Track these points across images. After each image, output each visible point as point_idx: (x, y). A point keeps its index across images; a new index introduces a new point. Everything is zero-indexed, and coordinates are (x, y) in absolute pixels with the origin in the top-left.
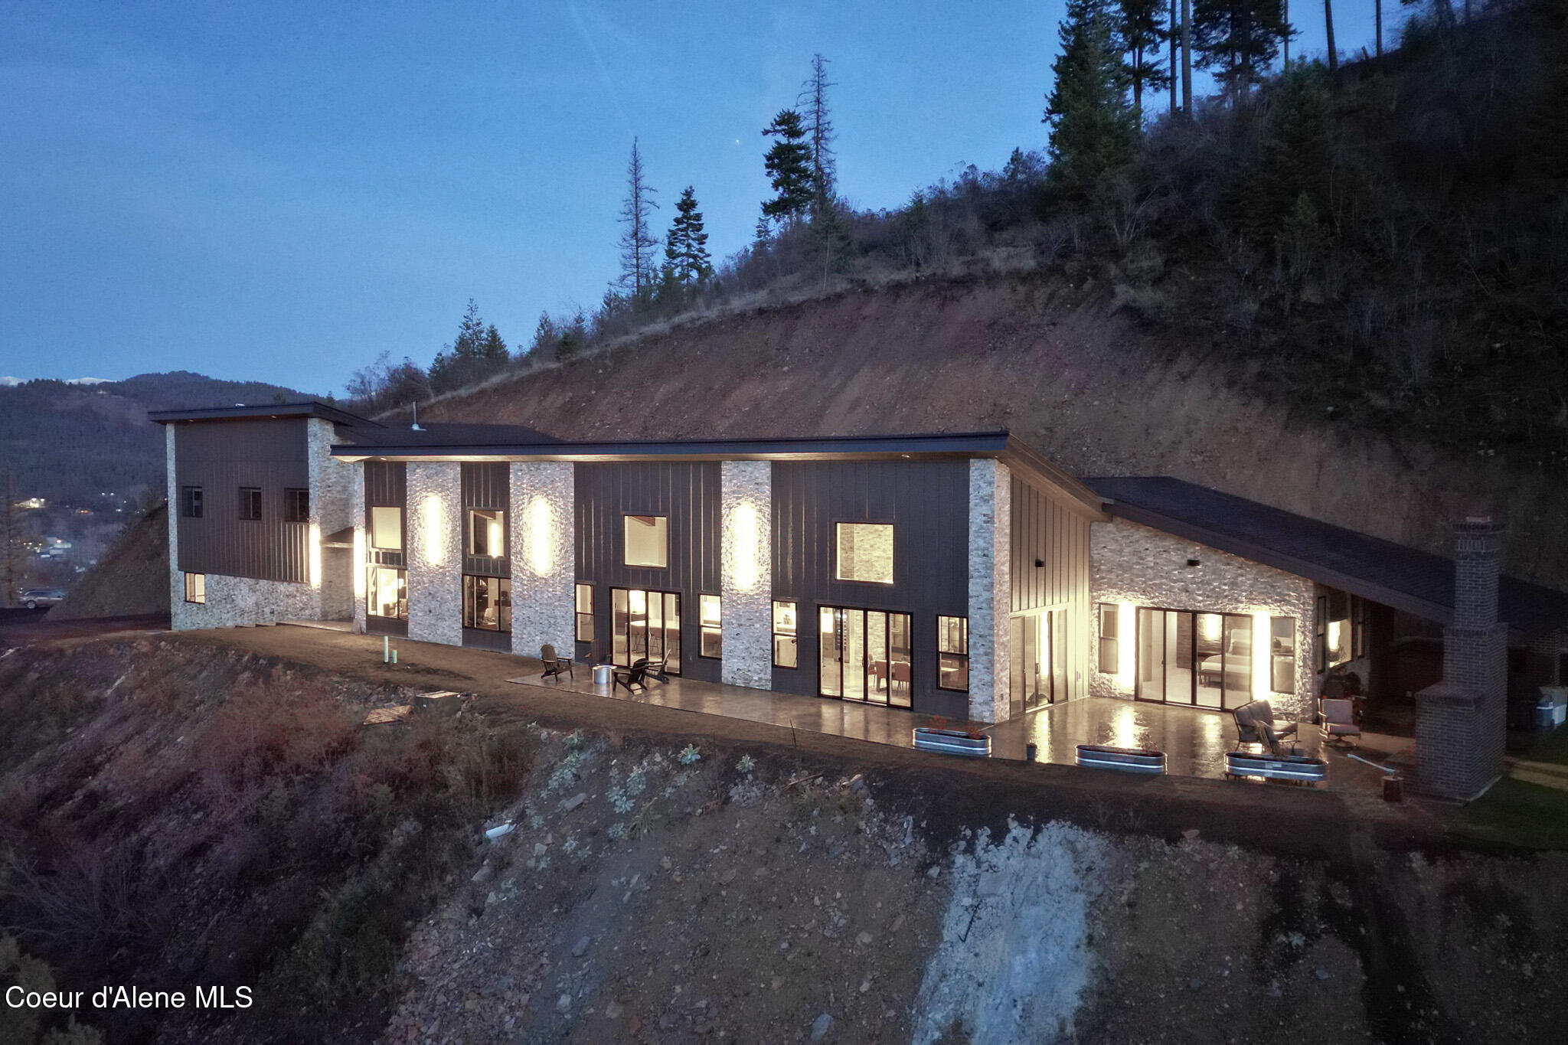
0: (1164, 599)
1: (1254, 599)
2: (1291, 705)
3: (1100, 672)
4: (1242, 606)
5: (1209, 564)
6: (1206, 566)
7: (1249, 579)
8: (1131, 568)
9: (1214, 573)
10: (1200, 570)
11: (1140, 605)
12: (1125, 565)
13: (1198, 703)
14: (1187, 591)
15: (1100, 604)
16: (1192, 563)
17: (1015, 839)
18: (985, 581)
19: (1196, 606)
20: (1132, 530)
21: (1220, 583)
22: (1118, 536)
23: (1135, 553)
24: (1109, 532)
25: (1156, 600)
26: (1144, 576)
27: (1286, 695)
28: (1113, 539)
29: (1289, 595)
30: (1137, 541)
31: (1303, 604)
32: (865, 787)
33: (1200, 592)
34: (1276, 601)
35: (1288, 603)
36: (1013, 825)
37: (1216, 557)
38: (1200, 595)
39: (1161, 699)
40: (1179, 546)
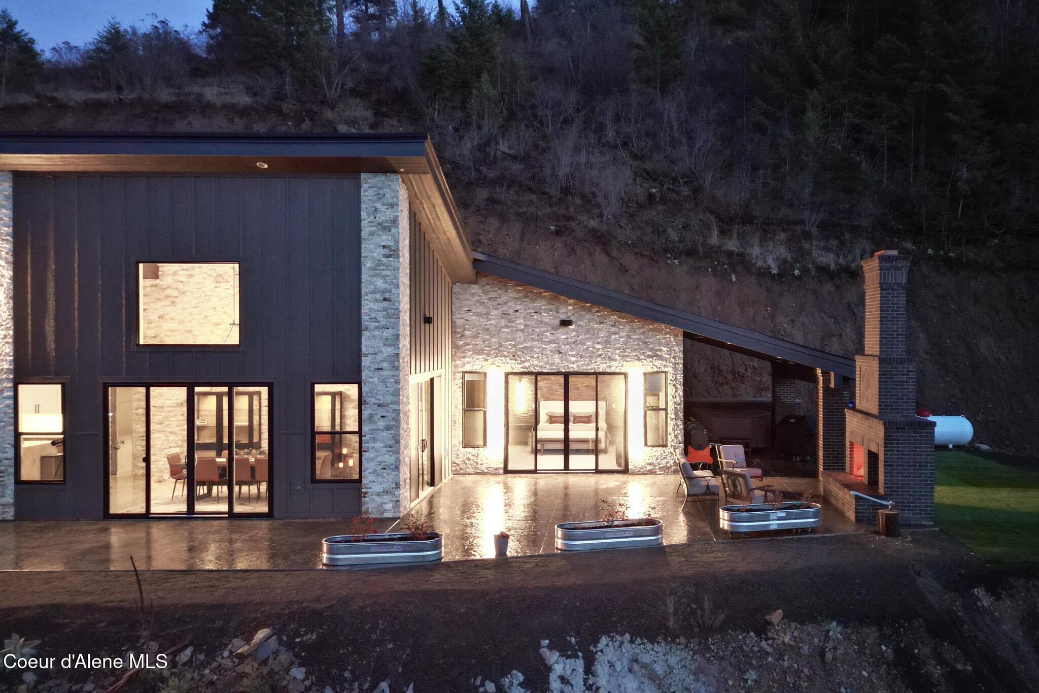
0: (536, 362)
1: (628, 356)
2: (665, 458)
3: (465, 446)
4: (615, 364)
5: (582, 323)
6: (579, 326)
7: (623, 337)
8: (499, 332)
9: (587, 332)
10: (573, 330)
11: (510, 370)
12: (492, 328)
13: (570, 468)
14: (560, 353)
15: (464, 373)
16: (565, 323)
17: (562, 679)
18: (387, 333)
19: (568, 368)
20: (499, 292)
21: (594, 343)
22: (484, 299)
23: (504, 315)
24: (473, 295)
25: (527, 364)
26: (513, 339)
27: (660, 449)
28: (478, 301)
29: (661, 350)
30: (506, 303)
31: (674, 358)
32: (283, 649)
33: (574, 353)
34: (649, 356)
35: (660, 358)
36: (552, 657)
37: (588, 316)
38: (573, 356)
39: (533, 468)
40: (551, 307)
